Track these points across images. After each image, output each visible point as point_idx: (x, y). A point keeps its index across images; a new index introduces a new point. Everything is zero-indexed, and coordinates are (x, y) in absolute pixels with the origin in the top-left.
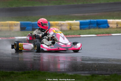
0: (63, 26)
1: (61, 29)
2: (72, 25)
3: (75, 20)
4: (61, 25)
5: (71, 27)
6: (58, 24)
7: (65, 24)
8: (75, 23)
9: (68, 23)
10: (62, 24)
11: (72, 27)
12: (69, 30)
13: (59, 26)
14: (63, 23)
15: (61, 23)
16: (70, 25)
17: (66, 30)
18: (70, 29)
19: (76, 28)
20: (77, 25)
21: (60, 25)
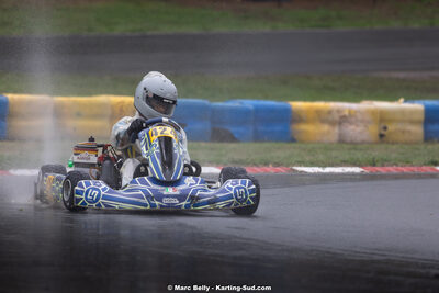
0: (351, 123)
1: (340, 135)
2: (391, 121)
3: (402, 100)
4: (343, 120)
5: (385, 128)
6: (330, 112)
7: (360, 117)
8: (403, 112)
9: (373, 112)
10: (346, 113)
11: (391, 128)
12: (376, 143)
13: (332, 123)
14: (350, 111)
15: (339, 111)
16: (382, 118)
17: (363, 142)
18: (381, 136)
19: (409, 132)
20: (412, 122)
21: (336, 117)
